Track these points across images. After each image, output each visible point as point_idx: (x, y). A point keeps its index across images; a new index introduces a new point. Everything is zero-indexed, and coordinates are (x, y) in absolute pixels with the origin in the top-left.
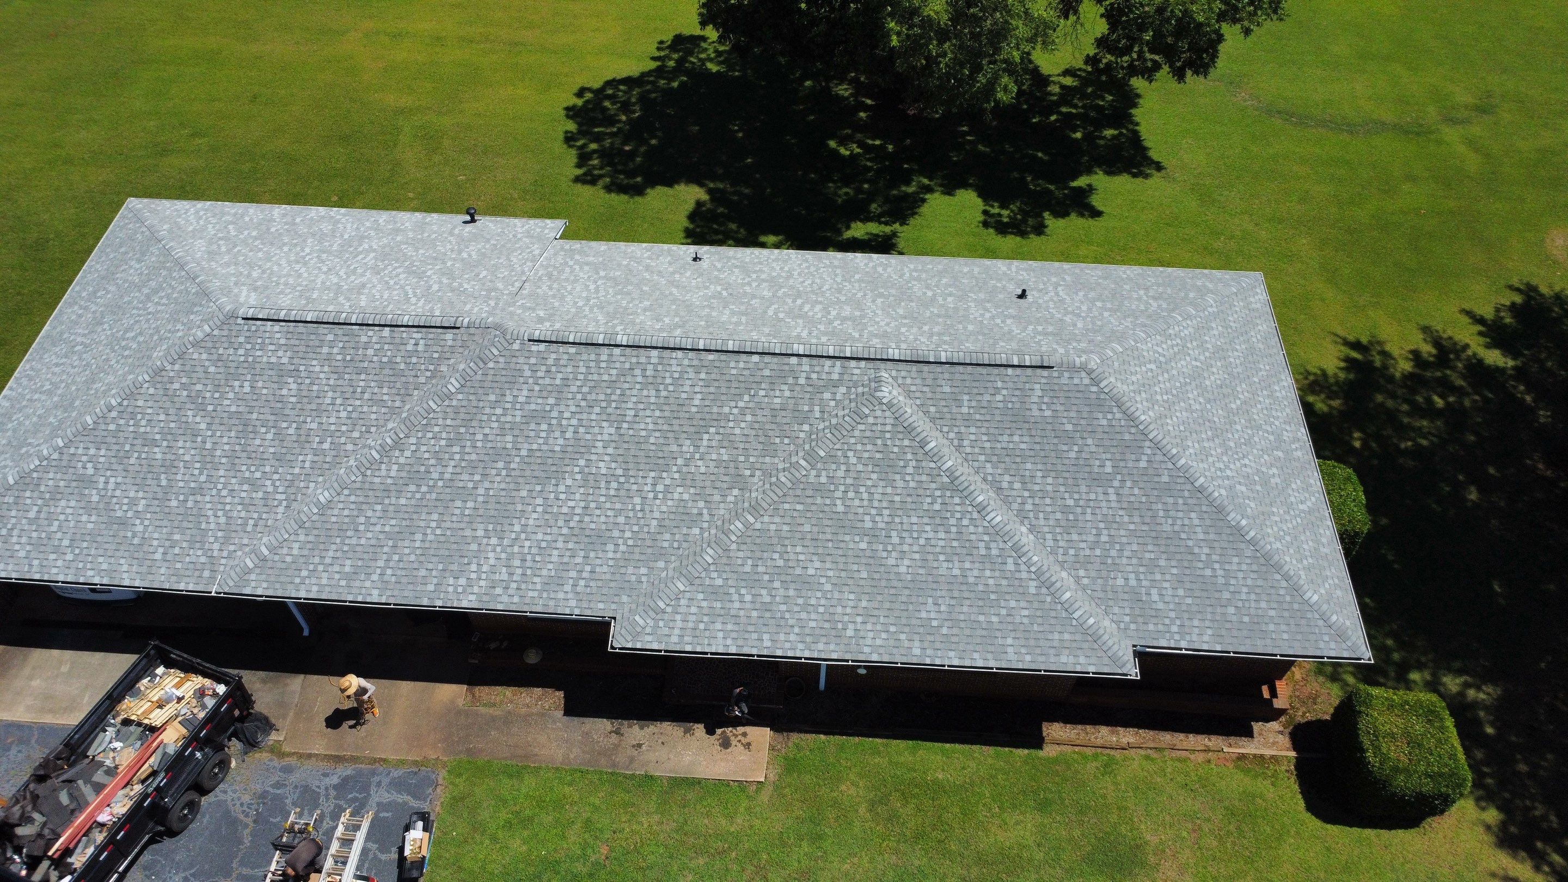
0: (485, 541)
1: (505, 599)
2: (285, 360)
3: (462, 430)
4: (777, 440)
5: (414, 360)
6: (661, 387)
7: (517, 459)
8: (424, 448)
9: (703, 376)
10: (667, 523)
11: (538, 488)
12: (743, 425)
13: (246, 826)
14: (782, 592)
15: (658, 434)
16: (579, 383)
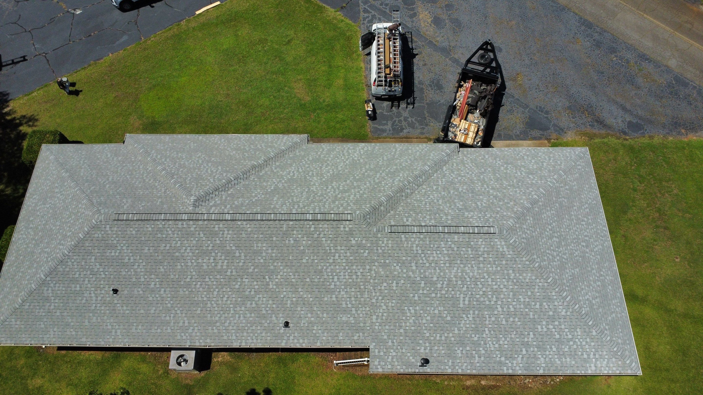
0: (359, 158)
1: (348, 146)
2: (466, 213)
3: (376, 186)
4: (242, 189)
5: (407, 215)
6: (291, 202)
7: (350, 179)
8: (391, 181)
9: (272, 206)
10: (289, 166)
11: (341, 172)
12: (256, 192)
13: (428, 116)
14: (246, 147)
15: (292, 188)
16: (328, 202)
